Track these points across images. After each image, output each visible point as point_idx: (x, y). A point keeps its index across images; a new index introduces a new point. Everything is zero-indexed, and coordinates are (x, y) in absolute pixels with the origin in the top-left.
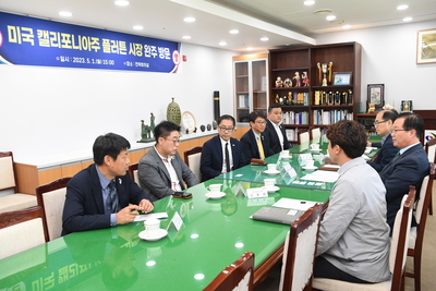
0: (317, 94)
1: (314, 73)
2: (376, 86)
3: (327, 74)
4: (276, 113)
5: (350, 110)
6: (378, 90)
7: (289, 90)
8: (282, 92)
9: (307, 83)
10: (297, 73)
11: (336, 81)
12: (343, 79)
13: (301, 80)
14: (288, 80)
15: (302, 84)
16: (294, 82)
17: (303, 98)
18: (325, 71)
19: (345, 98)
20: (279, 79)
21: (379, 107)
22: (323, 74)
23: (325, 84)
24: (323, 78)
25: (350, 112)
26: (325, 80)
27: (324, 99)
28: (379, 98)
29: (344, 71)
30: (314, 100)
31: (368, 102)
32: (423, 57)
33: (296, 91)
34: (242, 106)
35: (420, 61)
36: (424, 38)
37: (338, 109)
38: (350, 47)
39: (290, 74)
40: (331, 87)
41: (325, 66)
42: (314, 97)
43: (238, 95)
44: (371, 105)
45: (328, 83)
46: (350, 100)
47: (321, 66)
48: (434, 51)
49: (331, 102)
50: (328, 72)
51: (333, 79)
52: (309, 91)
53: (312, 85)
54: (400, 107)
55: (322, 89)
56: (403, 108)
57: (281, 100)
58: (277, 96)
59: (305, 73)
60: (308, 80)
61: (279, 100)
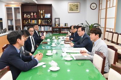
0: (40, 20)
1: (38, 13)
2: (57, 18)
3: (43, 14)
4: (36, 27)
5: (51, 26)
6: (58, 20)
7: (29, 19)
8: (27, 19)
9: (35, 17)
10: (32, 13)
11: (45, 16)
12: (48, 16)
13: (34, 16)
14: (29, 15)
15: (34, 17)
16: (31, 16)
18: (42, 13)
19: (48, 22)
20: (25, 15)
21: (59, 25)
22: (41, 14)
23: (42, 17)
24: (41, 15)
25: (50, 27)
26: (42, 16)
27: (42, 22)
28: (58, 22)
29: (48, 13)
30: (38, 23)
31: (55, 24)
32: (70, 11)
33: (32, 19)
34: (10, 24)
35: (69, 12)
36: (70, 5)
37: (47, 26)
38: (50, 6)
39: (30, 13)
40: (44, 18)
41: (42, 11)
42: (38, 21)
43: (8, 20)
44: (56, 24)
45: (43, 17)
46: (50, 23)
47: (40, 11)
48: (73, 9)
49: (44, 23)
50: (43, 13)
51: (44, 16)
52: (37, 19)
53: (38, 17)
54: (64, 25)
55: (41, 19)
56: (65, 25)
57: (26, 22)
58: (25, 21)
59: (35, 13)
60: (36, 16)
61: (25, 22)
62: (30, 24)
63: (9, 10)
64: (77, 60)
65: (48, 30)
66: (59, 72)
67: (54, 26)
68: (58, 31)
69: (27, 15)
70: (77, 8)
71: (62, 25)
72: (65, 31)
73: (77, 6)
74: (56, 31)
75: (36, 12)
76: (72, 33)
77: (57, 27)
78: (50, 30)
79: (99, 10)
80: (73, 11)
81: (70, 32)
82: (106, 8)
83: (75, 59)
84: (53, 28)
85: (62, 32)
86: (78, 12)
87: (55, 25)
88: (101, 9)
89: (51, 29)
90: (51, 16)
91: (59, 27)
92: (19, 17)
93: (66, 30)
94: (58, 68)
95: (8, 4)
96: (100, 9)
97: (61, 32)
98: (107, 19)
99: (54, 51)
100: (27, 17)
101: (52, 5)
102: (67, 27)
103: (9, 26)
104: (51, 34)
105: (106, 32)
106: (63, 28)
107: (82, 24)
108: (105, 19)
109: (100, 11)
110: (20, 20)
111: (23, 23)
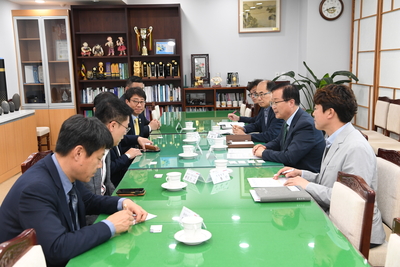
0: (137, 65)
1: (130, 38)
2: (200, 56)
3: (147, 40)
5: (177, 83)
7: (99, 59)
8: (92, 61)
10: (110, 39)
11: (158, 49)
12: (167, 47)
13: (116, 47)
14: (98, 47)
15: (117, 52)
16: (106, 49)
17: (118, 70)
18: (144, 37)
19: (168, 70)
20: (85, 44)
21: (207, 79)
22: (141, 40)
23: (145, 53)
24: (142, 46)
25: (175, 86)
26: (144, 48)
27: (145, 71)
28: (203, 70)
29: (165, 38)
30: (133, 73)
31: (193, 75)
32: (245, 26)
33: (109, 60)
34: (30, 80)
35: (242, 30)
36: (245, 4)
37: (162, 83)
38: (174, 10)
39: (100, 38)
40: (153, 57)
41: (144, 31)
42: (132, 68)
43: (23, 65)
44: (197, 77)
45: (148, 52)
46: (175, 72)
47: (139, 31)
48: (255, 20)
49: (153, 75)
50: (148, 38)
51: (154, 47)
52: (128, 61)
53: (131, 54)
54: (226, 80)
55: (142, 59)
56: (230, 81)
57: (89, 73)
58: (83, 68)
59: (121, 39)
60: (124, 48)
61: (86, 73)
62: (104, 77)
63: (26, 27)
64: (263, 202)
65: (169, 100)
66: (209, 249)
67: (189, 84)
68: (205, 100)
69: (91, 46)
70: (270, 18)
71: (218, 80)
72: (229, 103)
73: (272, 10)
74: (197, 104)
75: (124, 36)
76: (253, 110)
77: (201, 86)
78: (174, 99)
79: (353, 21)
80: (255, 26)
81: (248, 106)
82: (380, 14)
83: (257, 199)
84: (185, 92)
85: (218, 104)
86: (274, 29)
87: (193, 80)
88: (361, 18)
89: (177, 95)
90: (178, 48)
91: (206, 86)
92: (65, 52)
93: (231, 96)
94: (205, 236)
95: (24, 7)
96: (357, 16)
97: (214, 104)
98: (382, 53)
99: (192, 175)
100: (92, 54)
101: (182, 7)
102: (234, 85)
103: (27, 88)
104: (178, 114)
105: (379, 102)
106: (223, 92)
107: (292, 74)
108: (373, 54)
109: (356, 23)
110: (68, 63)
111: (78, 75)
